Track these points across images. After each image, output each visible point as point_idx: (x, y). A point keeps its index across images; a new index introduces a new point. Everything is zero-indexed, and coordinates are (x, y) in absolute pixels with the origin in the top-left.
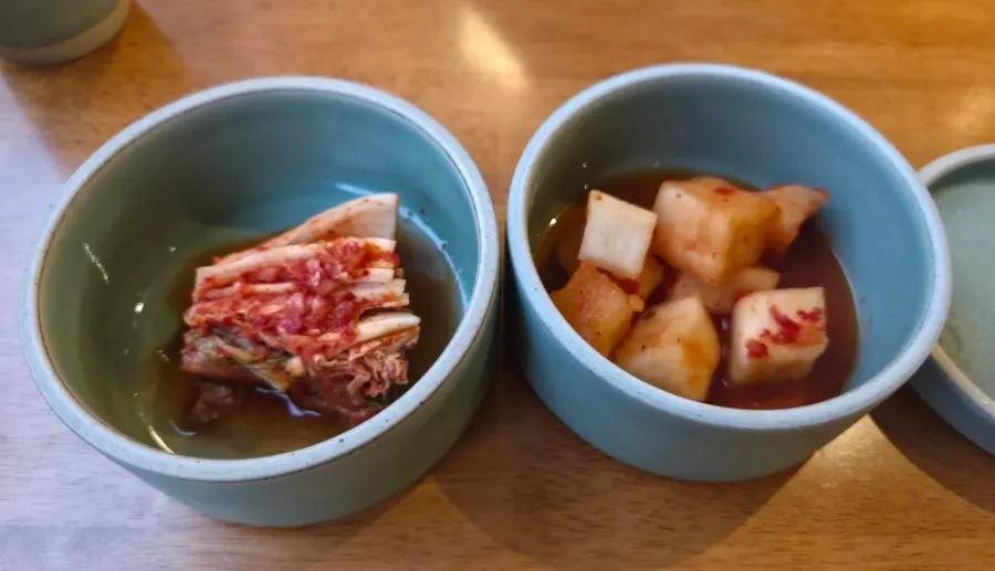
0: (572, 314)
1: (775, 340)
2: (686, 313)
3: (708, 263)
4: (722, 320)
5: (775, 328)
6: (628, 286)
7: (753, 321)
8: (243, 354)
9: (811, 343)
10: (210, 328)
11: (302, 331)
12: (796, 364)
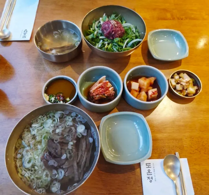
0: (132, 94)
1: (152, 94)
2: (143, 93)
3: (145, 87)
4: (147, 93)
5: (152, 93)
6: (137, 91)
7: (150, 93)
8: (101, 96)
9: (156, 94)
10: (97, 95)
11: (105, 92)
12: (155, 97)
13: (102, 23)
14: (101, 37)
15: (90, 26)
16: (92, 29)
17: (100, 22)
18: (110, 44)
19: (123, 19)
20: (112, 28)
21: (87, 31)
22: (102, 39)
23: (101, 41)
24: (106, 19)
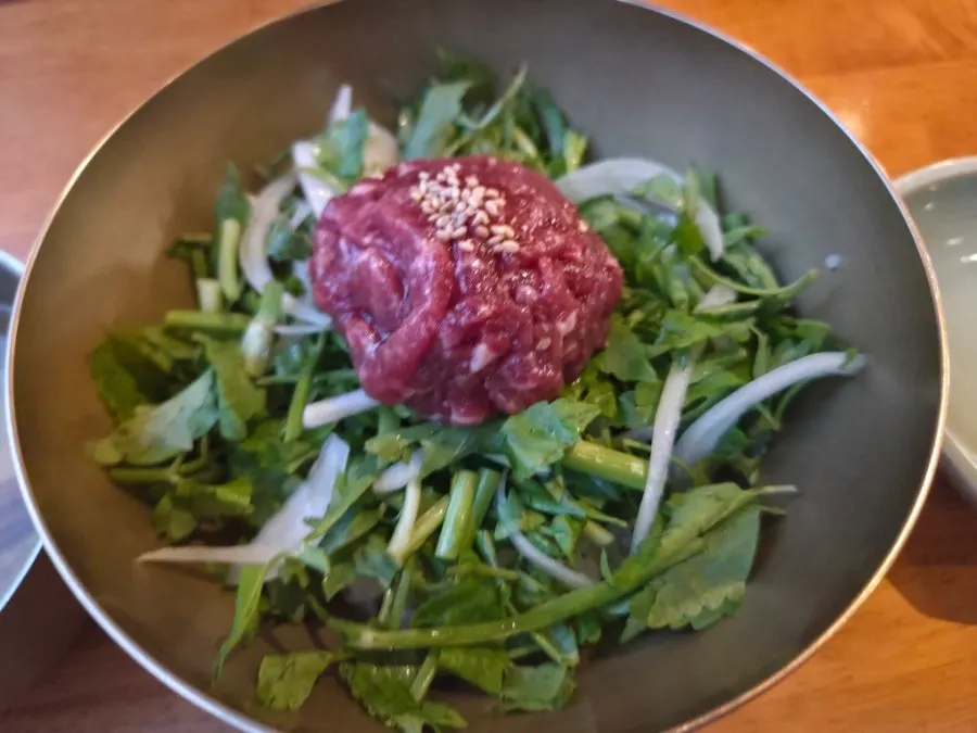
13: (319, 197)
14: (316, 414)
15: (198, 256)
16: (208, 291)
17: (298, 193)
18: (462, 485)
19: (552, 121)
20: (452, 296)
21: (154, 334)
22: (342, 427)
23: (336, 454)
24: (359, 145)
